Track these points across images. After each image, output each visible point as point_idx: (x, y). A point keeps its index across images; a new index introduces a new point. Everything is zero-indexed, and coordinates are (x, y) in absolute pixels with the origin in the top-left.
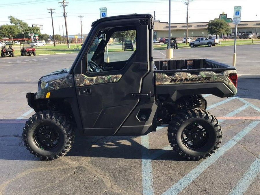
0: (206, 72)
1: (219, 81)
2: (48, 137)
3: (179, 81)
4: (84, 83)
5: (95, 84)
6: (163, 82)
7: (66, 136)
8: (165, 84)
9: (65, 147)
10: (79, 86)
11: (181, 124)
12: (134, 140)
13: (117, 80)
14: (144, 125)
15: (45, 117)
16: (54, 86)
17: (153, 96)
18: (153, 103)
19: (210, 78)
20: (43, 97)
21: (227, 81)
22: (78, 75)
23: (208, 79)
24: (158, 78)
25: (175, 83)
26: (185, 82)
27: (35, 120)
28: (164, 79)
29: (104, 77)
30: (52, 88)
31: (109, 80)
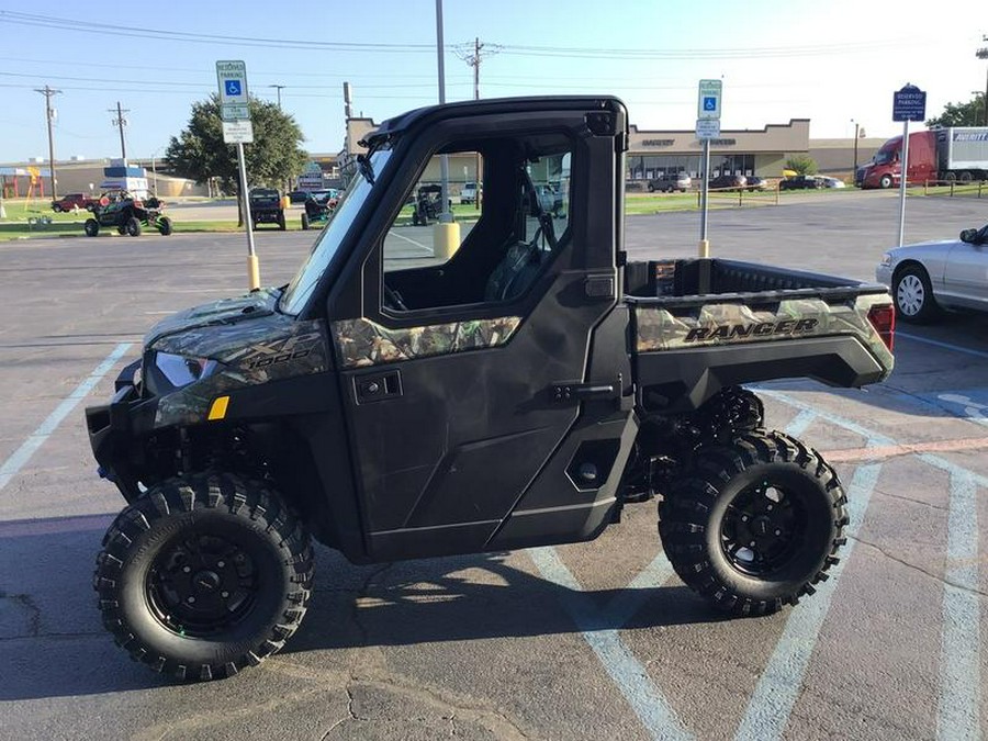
0: (800, 302)
1: (843, 331)
2: (211, 581)
3: (715, 333)
4: (374, 355)
5: (417, 357)
6: (663, 342)
7: (291, 571)
8: (669, 349)
9: (284, 615)
10: (353, 367)
11: (722, 486)
12: (505, 564)
13: (501, 336)
14: (593, 501)
15: (204, 498)
16: (247, 371)
17: (628, 393)
18: (627, 418)
19: (814, 321)
20: (195, 419)
21: (864, 331)
22: (347, 323)
23: (809, 327)
24: (644, 326)
25: (701, 343)
26: (736, 338)
27: (160, 516)
28: (665, 330)
29: (453, 327)
30: (238, 377)
31: (471, 338)
